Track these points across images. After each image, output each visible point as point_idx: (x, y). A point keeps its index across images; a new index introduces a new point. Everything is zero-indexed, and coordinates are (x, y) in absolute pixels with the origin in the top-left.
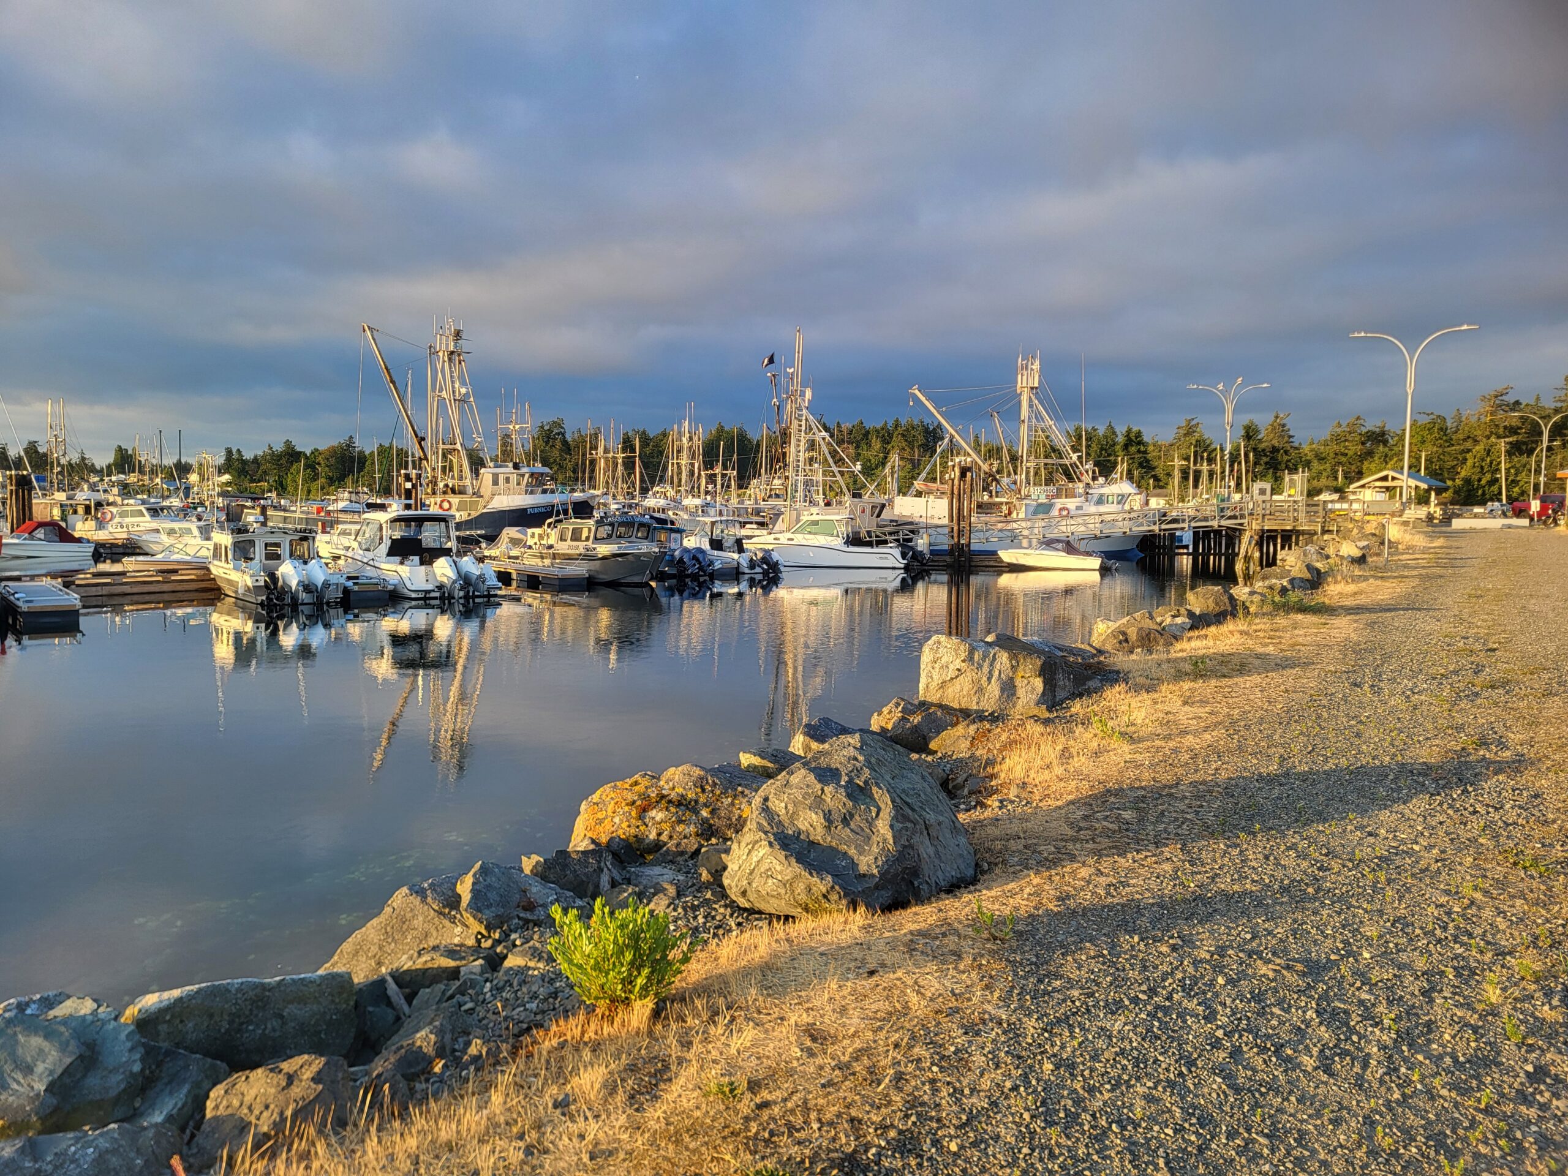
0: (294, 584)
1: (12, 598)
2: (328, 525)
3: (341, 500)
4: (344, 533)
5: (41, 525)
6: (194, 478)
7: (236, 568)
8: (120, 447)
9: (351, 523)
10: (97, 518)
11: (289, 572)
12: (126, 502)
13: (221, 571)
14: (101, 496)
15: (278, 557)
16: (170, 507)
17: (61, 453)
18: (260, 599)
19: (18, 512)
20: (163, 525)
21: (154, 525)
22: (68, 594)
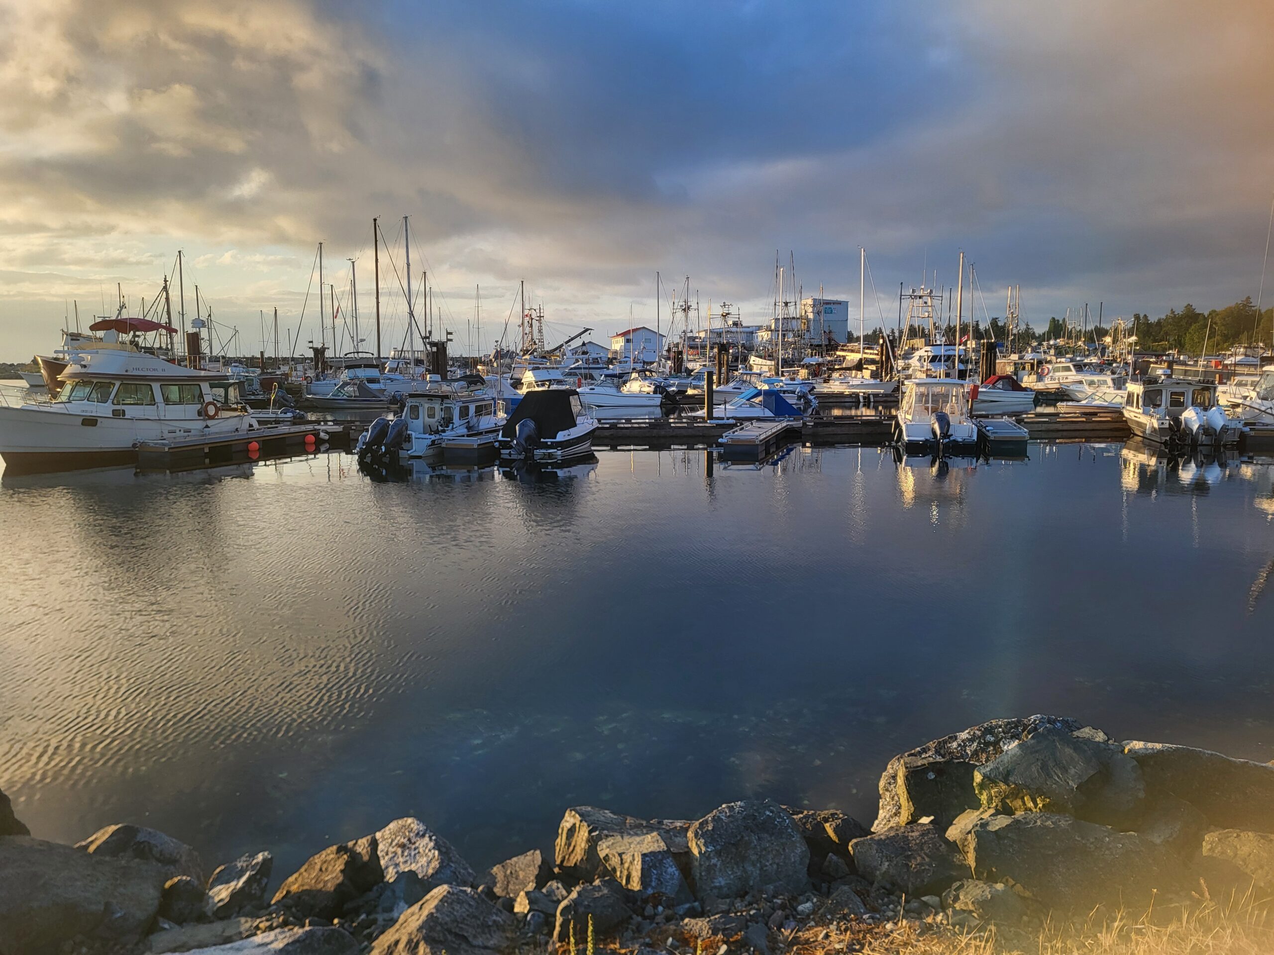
0: (1195, 427)
1: (984, 430)
2: (1226, 376)
3: (1236, 356)
4: (1239, 384)
5: (1001, 378)
6: (1108, 340)
7: (1145, 413)
8: (1054, 319)
9: (1248, 375)
10: (1038, 373)
11: (1191, 416)
12: (1059, 360)
13: (1132, 414)
14: (1043, 356)
15: (1181, 404)
16: (1091, 364)
17: (1015, 326)
18: (1164, 439)
19: (986, 369)
20: (1086, 378)
21: (1079, 377)
22: (1020, 428)
